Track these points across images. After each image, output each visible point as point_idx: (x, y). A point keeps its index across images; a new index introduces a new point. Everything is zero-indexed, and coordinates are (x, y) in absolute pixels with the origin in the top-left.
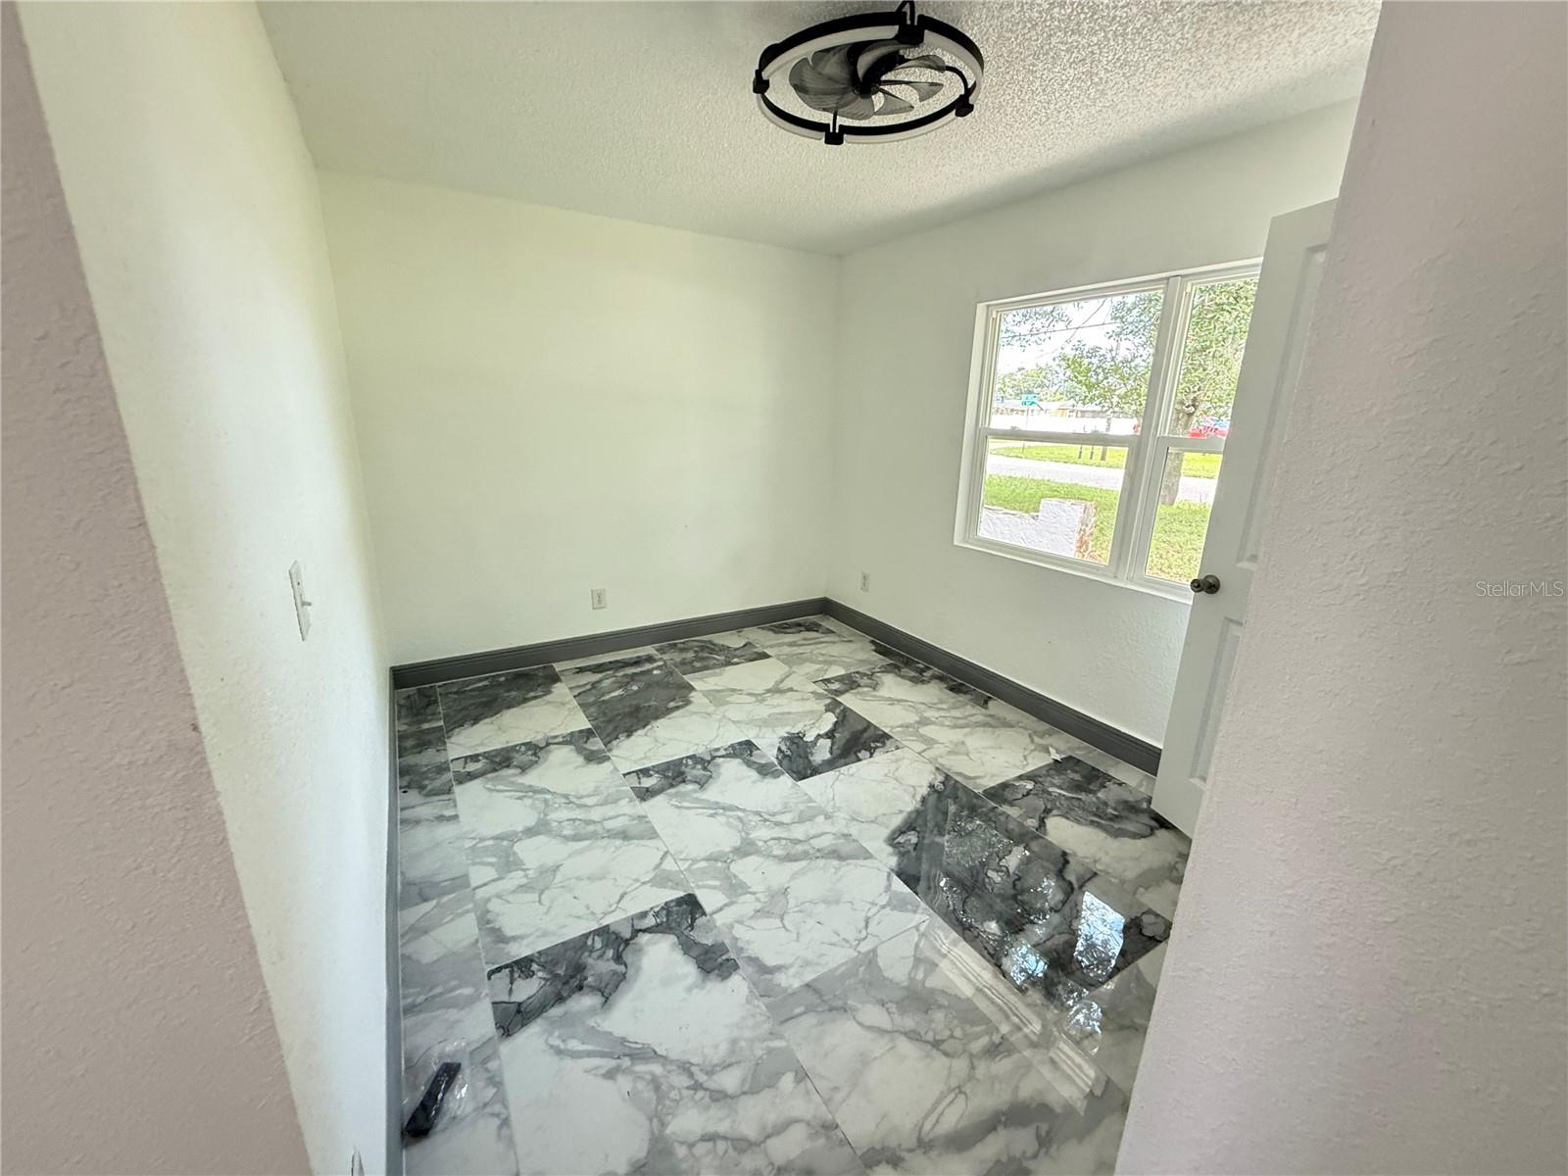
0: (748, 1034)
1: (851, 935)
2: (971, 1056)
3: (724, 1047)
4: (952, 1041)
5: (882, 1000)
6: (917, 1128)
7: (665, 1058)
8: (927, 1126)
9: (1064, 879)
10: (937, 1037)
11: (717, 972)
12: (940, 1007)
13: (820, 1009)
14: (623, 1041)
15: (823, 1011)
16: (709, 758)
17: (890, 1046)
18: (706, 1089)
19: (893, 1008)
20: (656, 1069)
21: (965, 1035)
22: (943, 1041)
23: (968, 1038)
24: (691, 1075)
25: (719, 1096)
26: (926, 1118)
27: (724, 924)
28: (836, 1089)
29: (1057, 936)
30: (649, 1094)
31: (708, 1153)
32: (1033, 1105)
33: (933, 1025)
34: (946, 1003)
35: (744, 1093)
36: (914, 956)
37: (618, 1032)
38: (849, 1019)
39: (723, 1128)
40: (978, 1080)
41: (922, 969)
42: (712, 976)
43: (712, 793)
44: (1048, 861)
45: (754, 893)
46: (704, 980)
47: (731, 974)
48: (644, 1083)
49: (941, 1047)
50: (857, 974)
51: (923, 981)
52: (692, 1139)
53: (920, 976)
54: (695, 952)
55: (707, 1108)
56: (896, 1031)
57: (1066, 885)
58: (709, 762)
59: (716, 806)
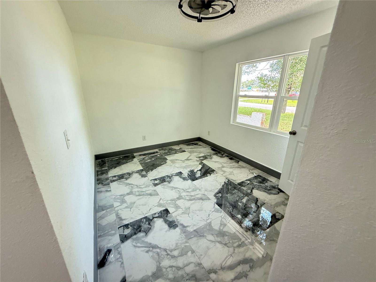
0: (180, 242)
1: (205, 219)
2: (234, 247)
3: (174, 245)
4: (229, 244)
5: (212, 234)
6: (221, 264)
7: (160, 248)
8: (223, 264)
9: (257, 205)
10: (226, 243)
11: (173, 227)
12: (227, 235)
13: (197, 236)
14: (150, 244)
15: (198, 237)
16: (171, 176)
17: (214, 245)
18: (170, 255)
19: (215, 236)
20: (158, 250)
21: (232, 242)
22: (227, 244)
23: (233, 243)
24: (166, 252)
25: (173, 257)
26: (223, 262)
27: (175, 216)
28: (201, 255)
29: (255, 218)
30: (156, 256)
31: (170, 270)
32: (249, 259)
33: (225, 240)
34: (228, 235)
35: (179, 256)
36: (220, 223)
37: (149, 242)
38: (205, 238)
39: (174, 264)
40: (236, 253)
41: (222, 226)
42: (172, 228)
43: (172, 184)
44: (253, 200)
45: (182, 208)
46: (170, 229)
47: (176, 228)
48: (155, 254)
49: (227, 245)
50: (206, 228)
51: (223, 229)
52: (166, 267)
53: (222, 228)
54: (168, 223)
55: (170, 260)
56: (216, 241)
57: (257, 206)
58: (171, 177)
59: (173, 187)
